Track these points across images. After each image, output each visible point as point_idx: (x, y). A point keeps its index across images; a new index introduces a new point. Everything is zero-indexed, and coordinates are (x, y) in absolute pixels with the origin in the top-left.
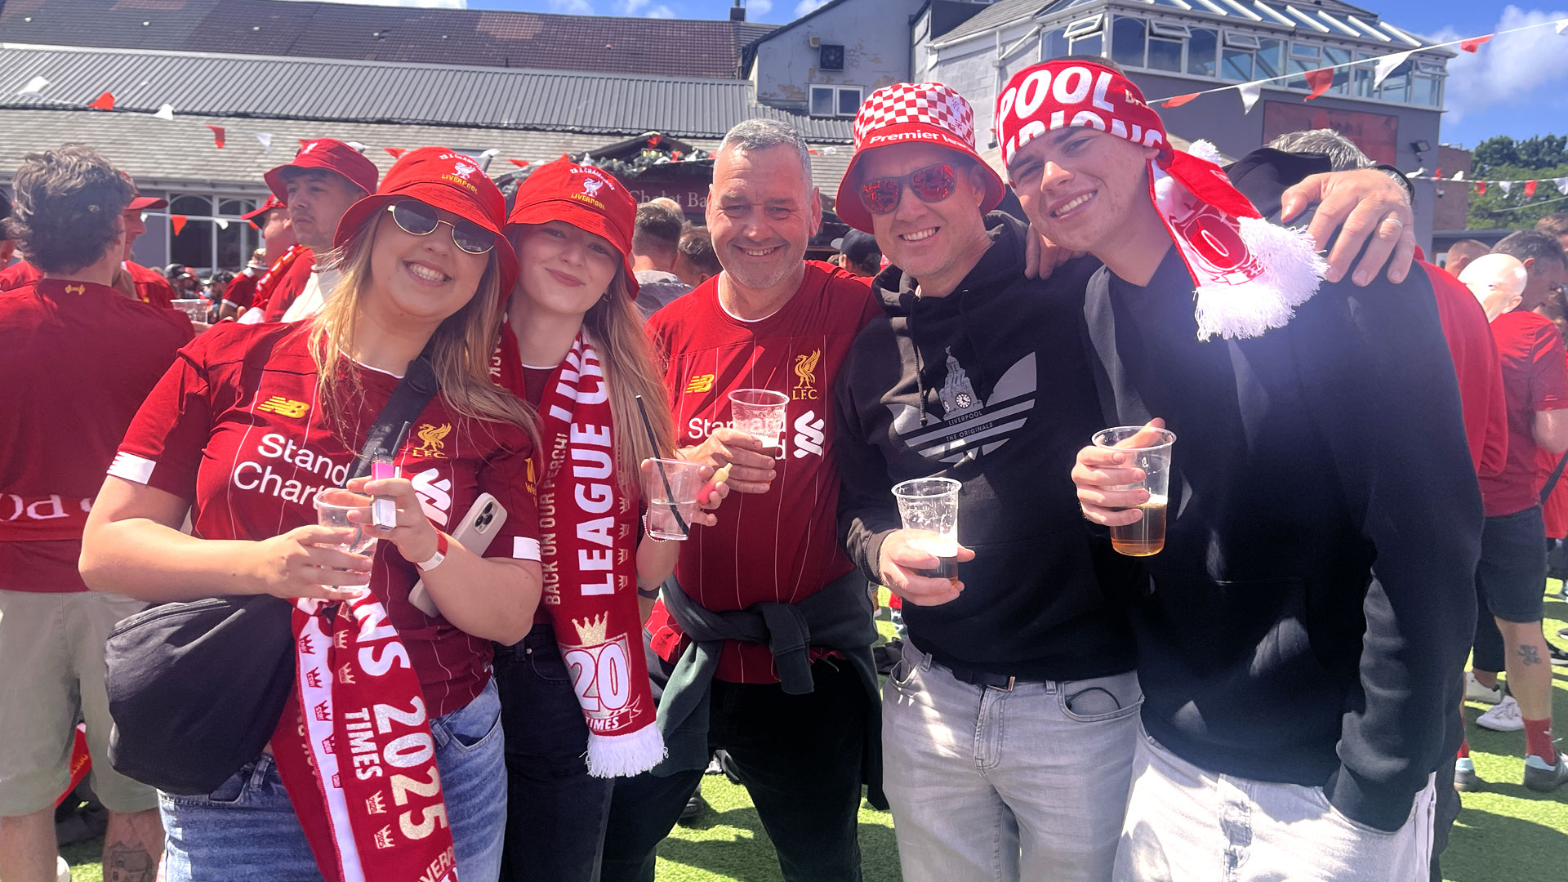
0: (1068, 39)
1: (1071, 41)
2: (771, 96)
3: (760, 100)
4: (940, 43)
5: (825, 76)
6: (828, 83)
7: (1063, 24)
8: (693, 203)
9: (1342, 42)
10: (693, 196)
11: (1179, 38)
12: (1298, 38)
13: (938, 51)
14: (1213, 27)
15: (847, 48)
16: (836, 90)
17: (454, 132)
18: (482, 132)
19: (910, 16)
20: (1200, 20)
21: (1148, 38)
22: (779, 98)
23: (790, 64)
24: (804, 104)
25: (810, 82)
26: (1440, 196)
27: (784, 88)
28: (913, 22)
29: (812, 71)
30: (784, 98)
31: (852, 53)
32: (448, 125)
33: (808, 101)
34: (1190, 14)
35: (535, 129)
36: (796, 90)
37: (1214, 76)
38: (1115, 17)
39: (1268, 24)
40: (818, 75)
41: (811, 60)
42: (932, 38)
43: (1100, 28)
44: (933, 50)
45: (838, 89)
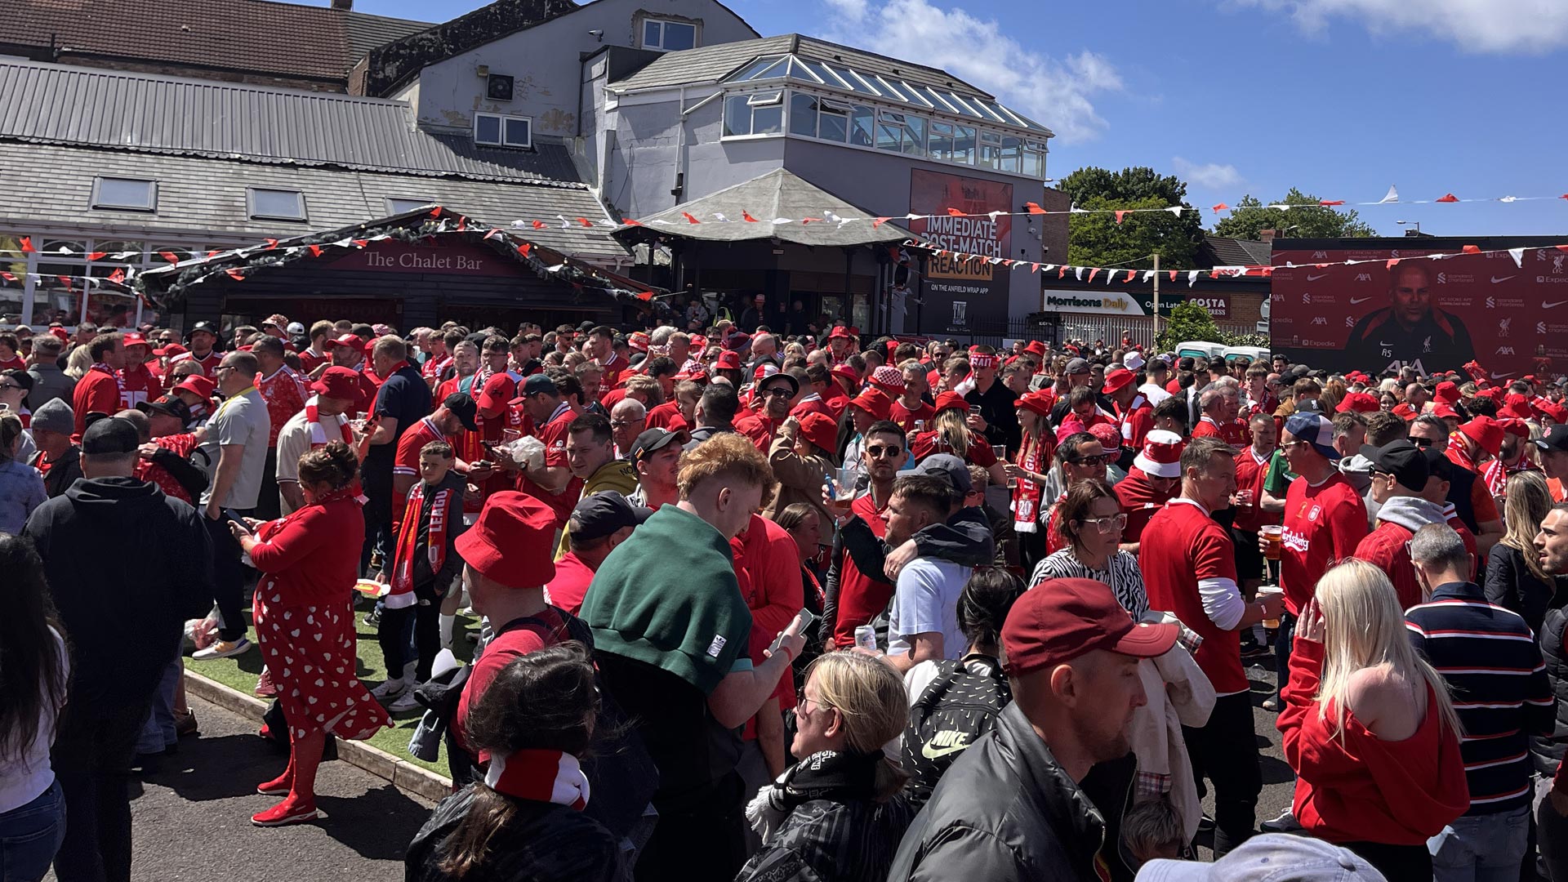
0: (750, 106)
1: (753, 109)
2: (433, 121)
3: (419, 123)
4: (619, 87)
5: (492, 105)
6: (496, 110)
7: (746, 92)
8: (462, 265)
9: (970, 122)
10: (462, 259)
11: (844, 113)
12: (936, 117)
13: (619, 96)
14: (871, 105)
15: (515, 79)
16: (503, 120)
17: (99, 156)
18: (133, 157)
19: (582, 53)
20: (861, 99)
21: (819, 111)
22: (441, 124)
23: (454, 91)
24: (469, 131)
25: (476, 108)
26: (1046, 251)
27: (448, 114)
28: (586, 59)
29: (478, 99)
30: (447, 124)
31: (521, 84)
32: (89, 147)
33: (473, 129)
34: (854, 94)
35: (196, 156)
36: (460, 117)
37: (872, 145)
38: (793, 93)
39: (914, 104)
40: (485, 103)
41: (480, 88)
42: (610, 82)
43: (781, 101)
44: (613, 95)
45: (505, 119)
